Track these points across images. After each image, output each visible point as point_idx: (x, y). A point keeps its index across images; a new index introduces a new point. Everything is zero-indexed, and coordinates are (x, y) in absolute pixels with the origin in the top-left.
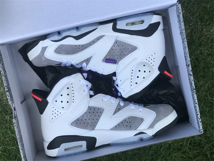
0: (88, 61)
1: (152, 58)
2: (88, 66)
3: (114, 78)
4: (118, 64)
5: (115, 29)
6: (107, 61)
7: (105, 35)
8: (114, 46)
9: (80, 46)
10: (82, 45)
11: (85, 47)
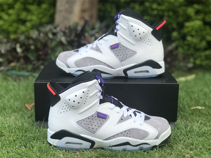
0: (122, 120)
1: (64, 110)
3: (101, 98)
4: (96, 112)
5: (93, 143)
6: (105, 116)
8: (96, 129)
9: (127, 136)
10: (125, 137)
11: (122, 134)
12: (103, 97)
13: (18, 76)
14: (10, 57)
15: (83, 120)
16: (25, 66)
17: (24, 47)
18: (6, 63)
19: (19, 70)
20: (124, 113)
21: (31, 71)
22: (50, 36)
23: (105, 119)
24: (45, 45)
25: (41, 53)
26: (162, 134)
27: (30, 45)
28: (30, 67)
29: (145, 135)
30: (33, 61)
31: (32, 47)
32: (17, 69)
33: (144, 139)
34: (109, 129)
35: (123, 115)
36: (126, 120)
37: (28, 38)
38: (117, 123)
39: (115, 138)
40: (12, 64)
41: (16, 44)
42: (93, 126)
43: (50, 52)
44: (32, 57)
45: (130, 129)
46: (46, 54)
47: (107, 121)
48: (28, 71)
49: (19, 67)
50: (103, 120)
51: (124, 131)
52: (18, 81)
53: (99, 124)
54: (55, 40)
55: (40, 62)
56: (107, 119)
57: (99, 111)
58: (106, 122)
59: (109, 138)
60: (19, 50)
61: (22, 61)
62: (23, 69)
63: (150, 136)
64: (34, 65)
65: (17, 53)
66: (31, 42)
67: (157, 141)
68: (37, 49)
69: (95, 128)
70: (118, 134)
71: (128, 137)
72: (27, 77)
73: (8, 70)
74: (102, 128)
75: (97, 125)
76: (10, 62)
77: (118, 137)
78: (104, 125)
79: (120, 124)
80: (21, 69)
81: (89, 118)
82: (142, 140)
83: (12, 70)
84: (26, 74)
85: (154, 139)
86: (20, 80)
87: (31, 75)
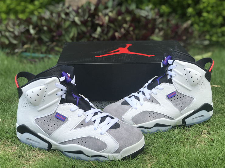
0: (82, 124)
1: (25, 105)
2: (85, 117)
3: (64, 97)
4: (55, 112)
5: (50, 145)
6: (64, 118)
7: (59, 143)
8: (52, 131)
10: (79, 144)
11: (77, 141)
12: (66, 97)
13: (33, 58)
14: (24, 39)
15: (42, 118)
16: (39, 48)
17: (37, 29)
18: (21, 45)
19: (34, 52)
20: (86, 118)
21: (45, 53)
22: (63, 16)
23: (64, 121)
24: (58, 26)
25: (55, 34)
26: (124, 148)
27: (43, 26)
28: (44, 49)
29: (102, 146)
30: (47, 42)
31: (45, 28)
32: (31, 51)
33: (100, 151)
34: (65, 133)
35: (84, 120)
36: (86, 126)
37: (41, 18)
38: (75, 127)
39: (70, 144)
40: (26, 46)
41: (29, 26)
42: (50, 127)
43: (63, 32)
44: (45, 38)
45: (87, 137)
46: (60, 35)
47: (65, 124)
48: (42, 53)
49: (33, 49)
50: (61, 122)
51: (79, 138)
52: (33, 63)
53: (56, 125)
54: (68, 20)
55: (55, 43)
56: (65, 122)
57: (58, 112)
58: (63, 125)
59: (64, 142)
60: (32, 31)
61: (36, 42)
62: (38, 51)
63: (107, 149)
64: (48, 46)
65: (31, 34)
66: (44, 22)
67: (118, 156)
68: (50, 30)
69: (51, 129)
70: (73, 140)
71: (82, 145)
72: (43, 58)
73: (22, 52)
74: (57, 131)
75: (54, 126)
76: (24, 44)
77: (72, 143)
78: (60, 127)
79: (78, 130)
80: (35, 51)
81: (47, 117)
82: (98, 151)
83: (26, 51)
84: (41, 56)
85: (114, 153)
86: (35, 62)
87: (46, 57)
